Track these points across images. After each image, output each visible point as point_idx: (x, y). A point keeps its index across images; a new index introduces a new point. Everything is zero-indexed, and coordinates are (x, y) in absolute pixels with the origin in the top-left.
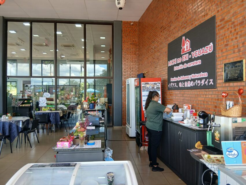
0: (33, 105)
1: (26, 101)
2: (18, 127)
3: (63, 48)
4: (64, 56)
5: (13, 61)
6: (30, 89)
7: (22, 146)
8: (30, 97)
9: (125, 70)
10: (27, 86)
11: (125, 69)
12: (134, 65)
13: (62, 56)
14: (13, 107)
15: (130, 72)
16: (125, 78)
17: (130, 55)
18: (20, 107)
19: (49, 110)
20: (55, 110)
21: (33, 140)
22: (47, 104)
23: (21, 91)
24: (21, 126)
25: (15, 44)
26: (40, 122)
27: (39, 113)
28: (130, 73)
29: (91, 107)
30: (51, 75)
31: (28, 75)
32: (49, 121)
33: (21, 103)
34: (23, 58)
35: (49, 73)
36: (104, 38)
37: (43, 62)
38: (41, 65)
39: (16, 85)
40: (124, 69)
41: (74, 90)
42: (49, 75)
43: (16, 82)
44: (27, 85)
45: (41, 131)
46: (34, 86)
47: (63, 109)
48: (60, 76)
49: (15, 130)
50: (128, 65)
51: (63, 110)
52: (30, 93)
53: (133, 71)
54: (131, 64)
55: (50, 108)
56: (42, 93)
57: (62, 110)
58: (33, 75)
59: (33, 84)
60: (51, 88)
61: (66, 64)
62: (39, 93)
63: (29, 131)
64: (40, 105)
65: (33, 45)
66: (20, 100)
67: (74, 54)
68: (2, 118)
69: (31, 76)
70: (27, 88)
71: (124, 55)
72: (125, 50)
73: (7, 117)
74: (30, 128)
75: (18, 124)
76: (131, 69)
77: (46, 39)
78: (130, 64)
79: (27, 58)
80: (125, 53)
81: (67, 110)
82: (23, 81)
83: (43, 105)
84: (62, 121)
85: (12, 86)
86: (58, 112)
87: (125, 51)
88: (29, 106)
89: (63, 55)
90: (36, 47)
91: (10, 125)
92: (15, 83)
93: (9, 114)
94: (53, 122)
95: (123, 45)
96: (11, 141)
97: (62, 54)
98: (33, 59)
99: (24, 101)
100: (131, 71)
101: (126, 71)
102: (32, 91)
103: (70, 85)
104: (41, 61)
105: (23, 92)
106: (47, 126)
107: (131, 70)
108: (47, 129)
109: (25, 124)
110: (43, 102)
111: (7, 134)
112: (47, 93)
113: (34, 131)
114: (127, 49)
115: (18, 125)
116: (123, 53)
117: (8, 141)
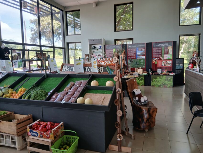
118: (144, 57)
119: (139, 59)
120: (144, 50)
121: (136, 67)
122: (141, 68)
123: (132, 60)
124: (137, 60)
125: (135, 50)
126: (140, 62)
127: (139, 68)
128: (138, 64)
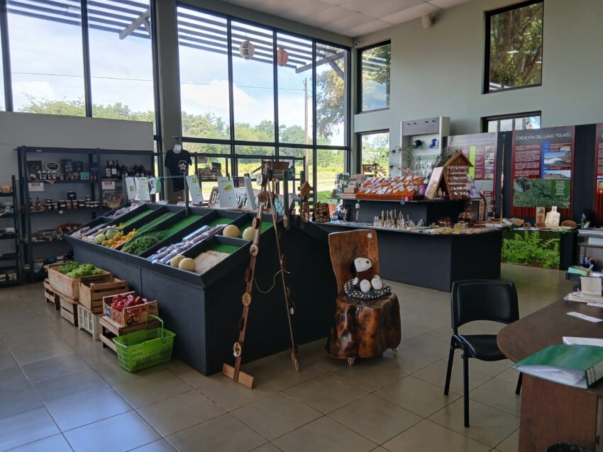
118: (568, 173)
119: (552, 180)
120: (568, 149)
121: (540, 205)
122: (556, 208)
123: (528, 183)
124: (545, 183)
125: (538, 149)
126: (554, 190)
127: (548, 210)
128: (548, 196)
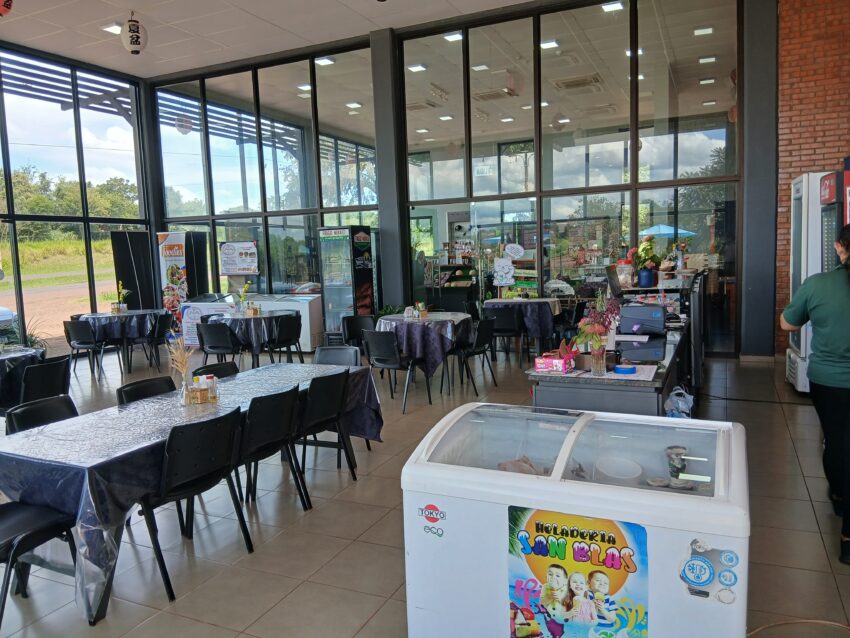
0: (477, 279)
1: (458, 273)
2: (442, 338)
3: (563, 92)
4: (567, 121)
5: (421, 156)
6: (469, 237)
7: (453, 390)
8: (470, 259)
9: (790, 144)
10: (460, 228)
11: (790, 140)
12: (832, 121)
13: (561, 122)
14: (427, 289)
15: (811, 152)
16: (790, 173)
17: (812, 84)
18: (443, 289)
19: (520, 296)
20: (539, 297)
21: (482, 378)
22: (516, 278)
23: (445, 245)
24: (449, 335)
25: (424, 104)
26: (497, 331)
27: (494, 304)
28: (815, 154)
29: (644, 282)
30: (526, 187)
31: (462, 194)
32: (523, 328)
33: (447, 276)
34: (446, 144)
35: (521, 182)
36: (709, 31)
37: (503, 147)
38: (496, 157)
39: (431, 228)
40: (785, 142)
41: (599, 235)
42: (521, 189)
43: (430, 217)
44: (460, 224)
45: (501, 356)
46: (479, 227)
47: (561, 294)
48: (556, 188)
49: (436, 345)
50: (803, 124)
51: (564, 296)
52: (468, 249)
53: (827, 145)
54: (818, 117)
55: (522, 290)
56: (502, 246)
57: (558, 297)
58: (475, 194)
59: (475, 221)
60: (526, 232)
61: (573, 145)
62: (493, 246)
63: (470, 350)
64: (496, 283)
65: (472, 100)
66: (444, 268)
67: (599, 108)
68: (405, 314)
69: (470, 197)
70: (460, 234)
71: (786, 86)
72: (790, 66)
73: (416, 313)
74: (472, 344)
75: (443, 330)
76: (819, 139)
77: (508, 75)
78: (814, 119)
79: (458, 143)
80: (791, 76)
81: (573, 297)
82: (449, 214)
83: (503, 283)
84: (560, 328)
85: (421, 231)
86: (547, 303)
87: (791, 69)
88: (469, 285)
89: (564, 118)
90: (483, 104)
91: (425, 330)
92: (428, 220)
93: (420, 305)
94: (532, 330)
95: (785, 46)
96: (428, 373)
97: (561, 114)
98: (473, 142)
99: (454, 273)
100: (814, 146)
101: (797, 147)
102: (473, 242)
103: (586, 219)
104: (496, 147)
105: (450, 246)
106: (517, 342)
107: (815, 142)
108: (516, 351)
109: (460, 331)
110: (504, 272)
111: (418, 354)
112: (516, 246)
113: (484, 352)
114: (801, 63)
115: (443, 333)
116: (784, 78)
117: (420, 373)
